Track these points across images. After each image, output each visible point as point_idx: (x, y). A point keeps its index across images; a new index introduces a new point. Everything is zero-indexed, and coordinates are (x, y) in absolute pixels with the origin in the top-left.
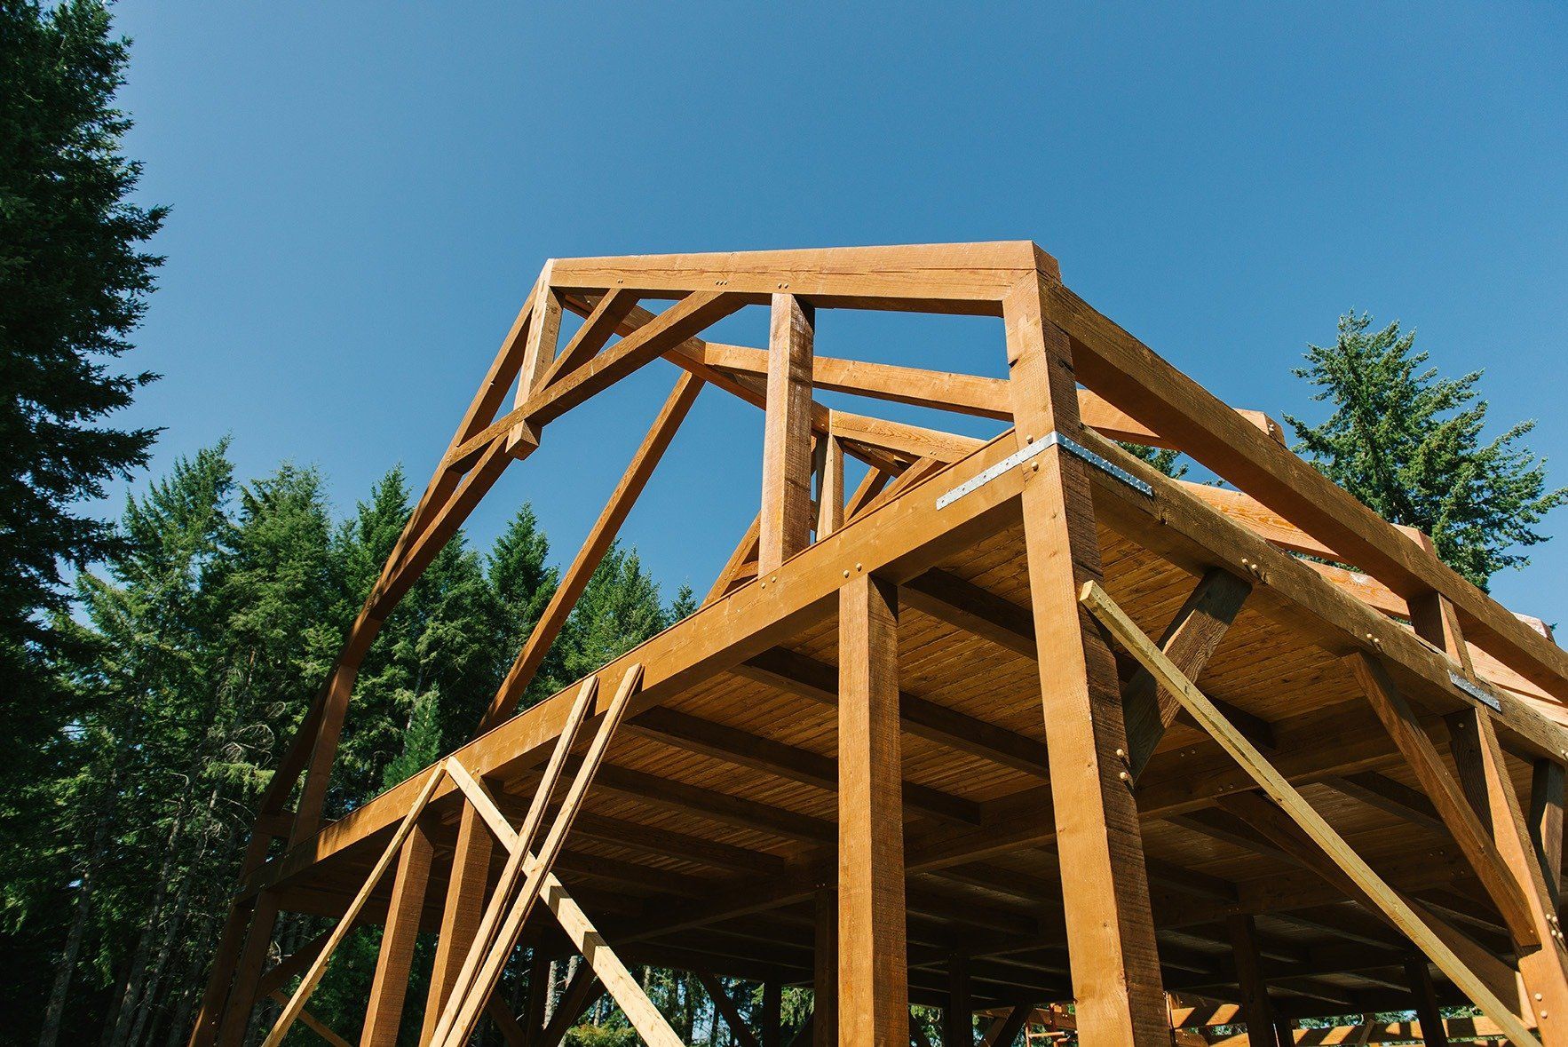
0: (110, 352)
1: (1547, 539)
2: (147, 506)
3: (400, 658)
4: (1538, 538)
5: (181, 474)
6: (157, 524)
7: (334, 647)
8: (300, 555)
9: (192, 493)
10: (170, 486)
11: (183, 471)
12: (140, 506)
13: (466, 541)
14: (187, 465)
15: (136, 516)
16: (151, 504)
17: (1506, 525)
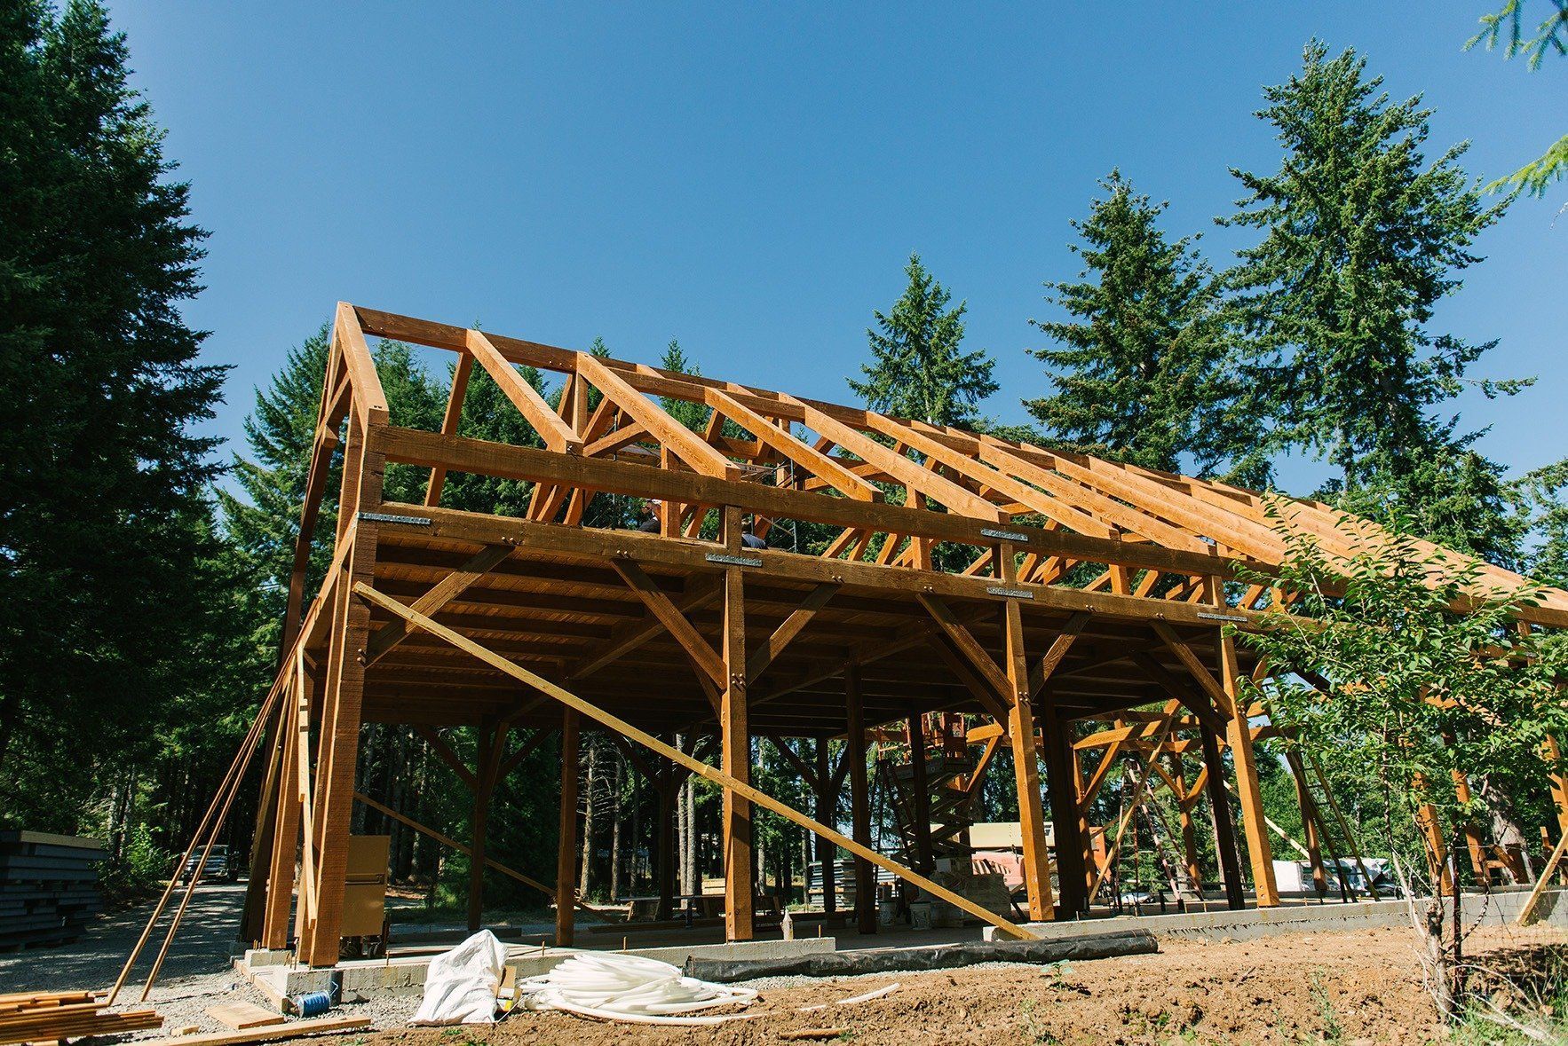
0: (188, 296)
1: (1482, 260)
2: (275, 397)
3: (505, 497)
4: (1473, 259)
5: (296, 364)
6: (285, 411)
7: (448, 495)
8: (405, 420)
9: (308, 379)
10: (289, 377)
11: (296, 361)
12: (268, 398)
13: (547, 384)
14: (298, 356)
15: (268, 408)
16: (277, 394)
17: (1441, 251)
